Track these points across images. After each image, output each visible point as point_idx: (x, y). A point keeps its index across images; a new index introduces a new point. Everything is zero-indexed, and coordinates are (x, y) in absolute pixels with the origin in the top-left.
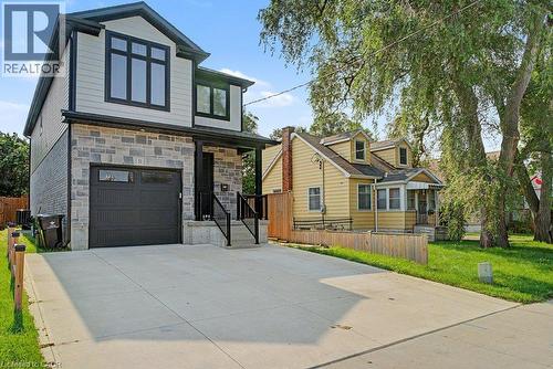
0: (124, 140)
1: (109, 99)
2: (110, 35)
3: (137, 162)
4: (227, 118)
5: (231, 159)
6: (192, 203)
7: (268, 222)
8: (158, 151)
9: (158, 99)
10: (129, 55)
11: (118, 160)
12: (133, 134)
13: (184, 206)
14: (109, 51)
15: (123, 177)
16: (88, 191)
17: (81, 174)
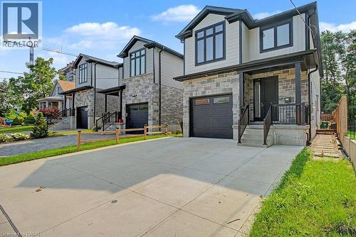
1: (197, 64)
2: (197, 32)
4: (291, 45)
5: (293, 77)
6: (238, 113)
8: (218, 85)
10: (205, 38)
12: (206, 79)
13: (234, 116)
14: (197, 40)
16: (188, 111)
17: (186, 103)
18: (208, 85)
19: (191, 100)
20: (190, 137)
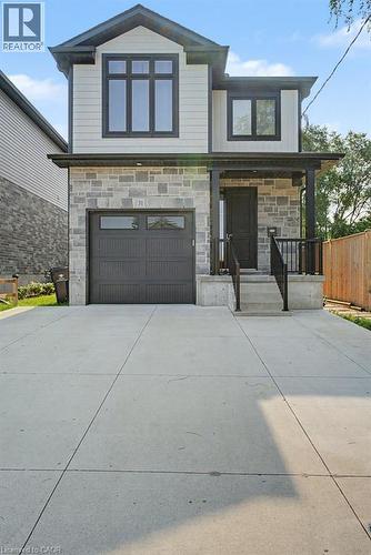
0: (122, 179)
1: (107, 133)
2: (107, 58)
3: (136, 204)
4: (277, 137)
5: (282, 193)
6: (207, 252)
7: (323, 278)
8: (162, 188)
9: (164, 124)
10: (129, 77)
11: (116, 203)
12: (132, 171)
13: (197, 257)
14: (107, 77)
15: (127, 223)
16: (84, 241)
17: (77, 222)
18: (139, 186)
19: (93, 216)
20: (89, 302)
